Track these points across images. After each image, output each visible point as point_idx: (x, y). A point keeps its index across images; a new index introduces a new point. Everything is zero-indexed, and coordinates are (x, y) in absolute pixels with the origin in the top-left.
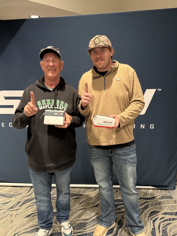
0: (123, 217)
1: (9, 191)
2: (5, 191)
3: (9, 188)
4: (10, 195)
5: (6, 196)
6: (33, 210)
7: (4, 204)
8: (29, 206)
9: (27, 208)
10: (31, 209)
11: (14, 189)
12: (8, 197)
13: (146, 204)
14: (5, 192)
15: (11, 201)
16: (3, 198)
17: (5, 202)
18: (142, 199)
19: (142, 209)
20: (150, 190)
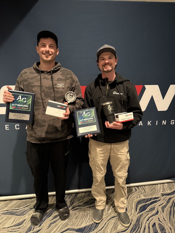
0: (160, 221)
1: (17, 207)
2: (12, 207)
3: (15, 202)
4: (20, 211)
5: (16, 214)
6: (58, 228)
7: (18, 225)
8: (51, 224)
9: (49, 226)
10: (55, 226)
11: (22, 203)
12: (20, 215)
13: (171, 200)
14: (12, 209)
15: (25, 220)
16: (13, 217)
17: (18, 222)
18: (164, 195)
19: (171, 207)
20: (165, 184)
